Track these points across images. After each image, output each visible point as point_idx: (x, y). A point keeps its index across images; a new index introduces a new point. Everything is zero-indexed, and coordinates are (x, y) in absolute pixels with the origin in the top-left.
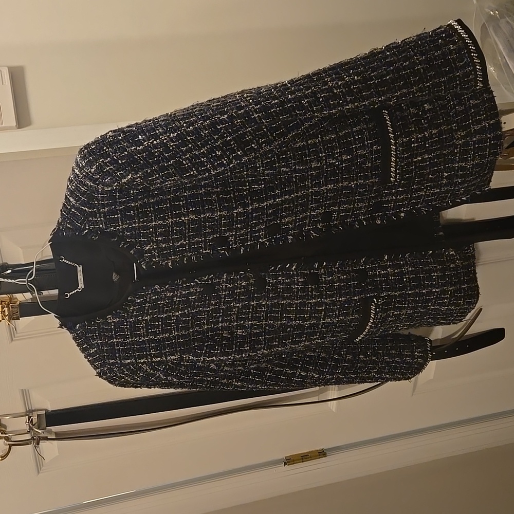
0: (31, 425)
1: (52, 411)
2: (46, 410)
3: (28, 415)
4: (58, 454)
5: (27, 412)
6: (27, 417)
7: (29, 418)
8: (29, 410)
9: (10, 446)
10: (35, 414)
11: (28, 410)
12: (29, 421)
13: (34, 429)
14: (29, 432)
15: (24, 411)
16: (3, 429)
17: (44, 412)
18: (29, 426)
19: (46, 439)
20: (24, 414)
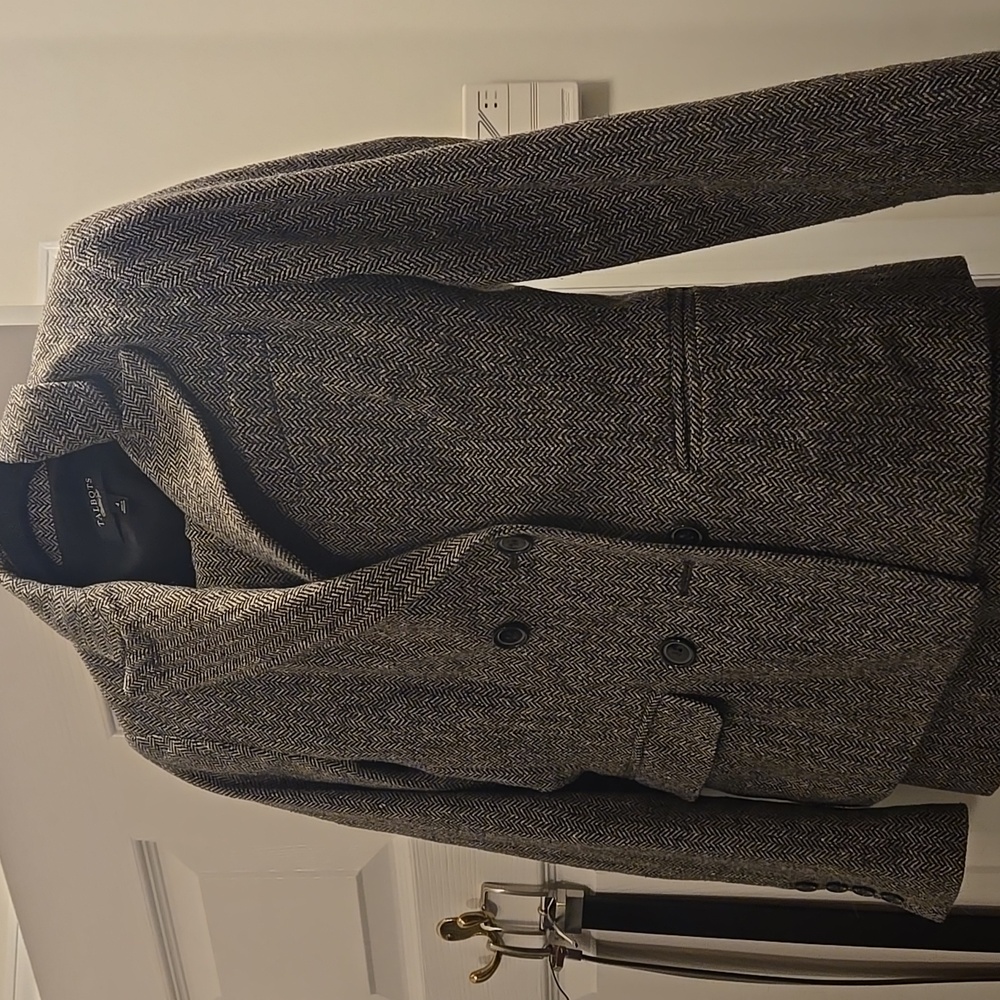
0: (549, 917)
1: (597, 893)
2: (586, 890)
3: (546, 894)
4: (594, 990)
5: (544, 885)
6: (544, 898)
7: (547, 901)
8: (549, 880)
9: (499, 955)
10: (562, 894)
11: (547, 880)
12: (546, 907)
13: (555, 927)
14: (542, 932)
15: (540, 882)
16: (491, 915)
17: (580, 894)
18: (546, 918)
19: (578, 956)
20: (537, 890)
